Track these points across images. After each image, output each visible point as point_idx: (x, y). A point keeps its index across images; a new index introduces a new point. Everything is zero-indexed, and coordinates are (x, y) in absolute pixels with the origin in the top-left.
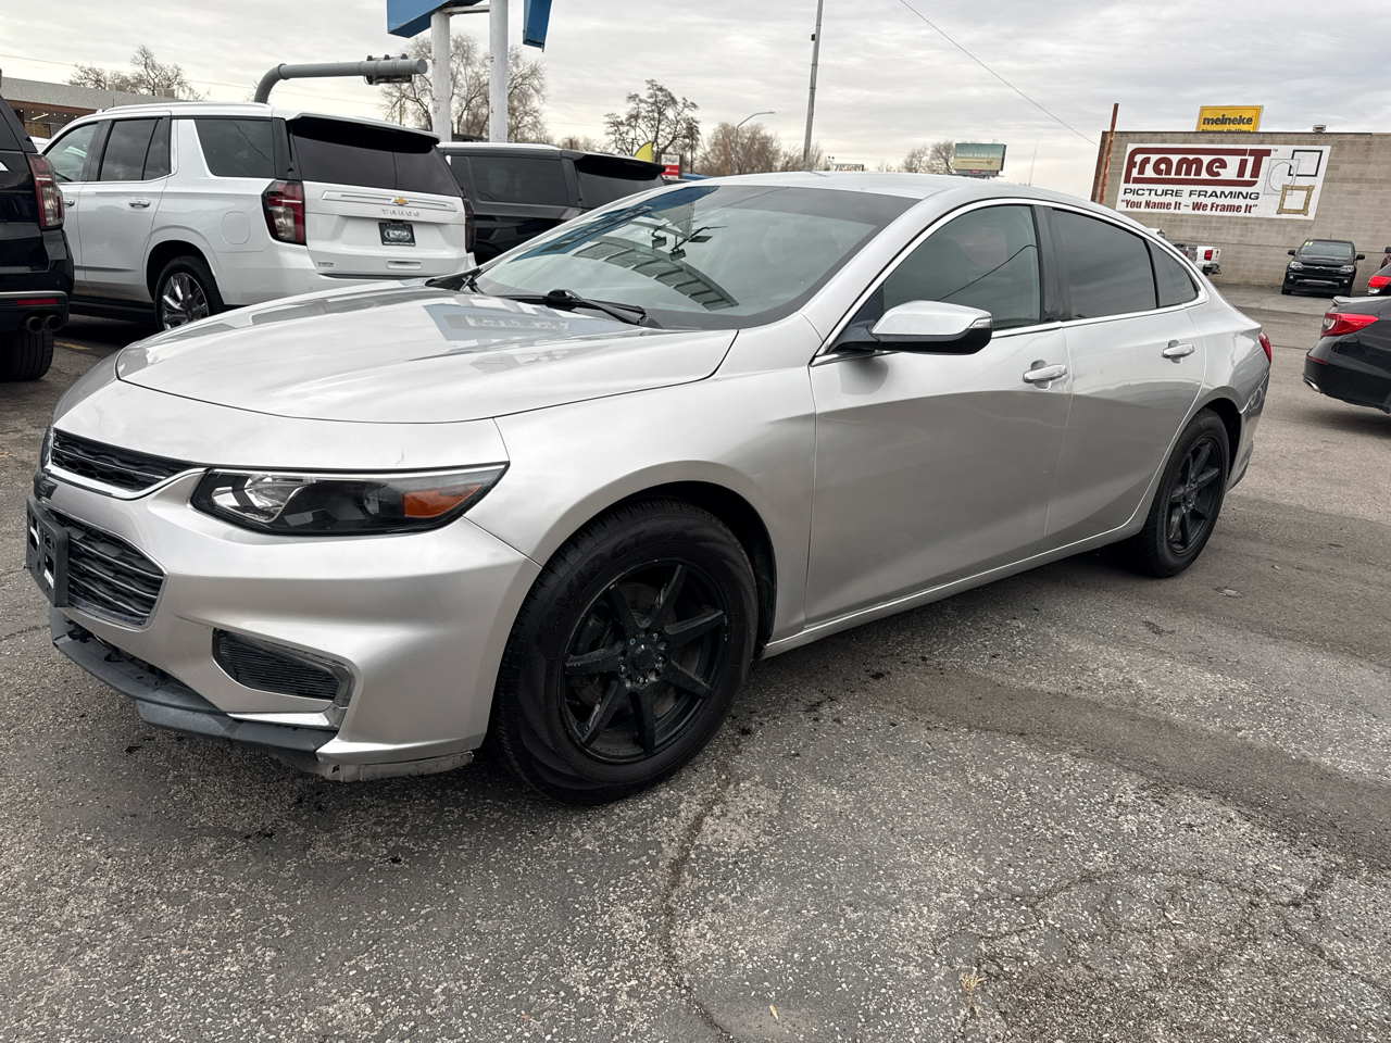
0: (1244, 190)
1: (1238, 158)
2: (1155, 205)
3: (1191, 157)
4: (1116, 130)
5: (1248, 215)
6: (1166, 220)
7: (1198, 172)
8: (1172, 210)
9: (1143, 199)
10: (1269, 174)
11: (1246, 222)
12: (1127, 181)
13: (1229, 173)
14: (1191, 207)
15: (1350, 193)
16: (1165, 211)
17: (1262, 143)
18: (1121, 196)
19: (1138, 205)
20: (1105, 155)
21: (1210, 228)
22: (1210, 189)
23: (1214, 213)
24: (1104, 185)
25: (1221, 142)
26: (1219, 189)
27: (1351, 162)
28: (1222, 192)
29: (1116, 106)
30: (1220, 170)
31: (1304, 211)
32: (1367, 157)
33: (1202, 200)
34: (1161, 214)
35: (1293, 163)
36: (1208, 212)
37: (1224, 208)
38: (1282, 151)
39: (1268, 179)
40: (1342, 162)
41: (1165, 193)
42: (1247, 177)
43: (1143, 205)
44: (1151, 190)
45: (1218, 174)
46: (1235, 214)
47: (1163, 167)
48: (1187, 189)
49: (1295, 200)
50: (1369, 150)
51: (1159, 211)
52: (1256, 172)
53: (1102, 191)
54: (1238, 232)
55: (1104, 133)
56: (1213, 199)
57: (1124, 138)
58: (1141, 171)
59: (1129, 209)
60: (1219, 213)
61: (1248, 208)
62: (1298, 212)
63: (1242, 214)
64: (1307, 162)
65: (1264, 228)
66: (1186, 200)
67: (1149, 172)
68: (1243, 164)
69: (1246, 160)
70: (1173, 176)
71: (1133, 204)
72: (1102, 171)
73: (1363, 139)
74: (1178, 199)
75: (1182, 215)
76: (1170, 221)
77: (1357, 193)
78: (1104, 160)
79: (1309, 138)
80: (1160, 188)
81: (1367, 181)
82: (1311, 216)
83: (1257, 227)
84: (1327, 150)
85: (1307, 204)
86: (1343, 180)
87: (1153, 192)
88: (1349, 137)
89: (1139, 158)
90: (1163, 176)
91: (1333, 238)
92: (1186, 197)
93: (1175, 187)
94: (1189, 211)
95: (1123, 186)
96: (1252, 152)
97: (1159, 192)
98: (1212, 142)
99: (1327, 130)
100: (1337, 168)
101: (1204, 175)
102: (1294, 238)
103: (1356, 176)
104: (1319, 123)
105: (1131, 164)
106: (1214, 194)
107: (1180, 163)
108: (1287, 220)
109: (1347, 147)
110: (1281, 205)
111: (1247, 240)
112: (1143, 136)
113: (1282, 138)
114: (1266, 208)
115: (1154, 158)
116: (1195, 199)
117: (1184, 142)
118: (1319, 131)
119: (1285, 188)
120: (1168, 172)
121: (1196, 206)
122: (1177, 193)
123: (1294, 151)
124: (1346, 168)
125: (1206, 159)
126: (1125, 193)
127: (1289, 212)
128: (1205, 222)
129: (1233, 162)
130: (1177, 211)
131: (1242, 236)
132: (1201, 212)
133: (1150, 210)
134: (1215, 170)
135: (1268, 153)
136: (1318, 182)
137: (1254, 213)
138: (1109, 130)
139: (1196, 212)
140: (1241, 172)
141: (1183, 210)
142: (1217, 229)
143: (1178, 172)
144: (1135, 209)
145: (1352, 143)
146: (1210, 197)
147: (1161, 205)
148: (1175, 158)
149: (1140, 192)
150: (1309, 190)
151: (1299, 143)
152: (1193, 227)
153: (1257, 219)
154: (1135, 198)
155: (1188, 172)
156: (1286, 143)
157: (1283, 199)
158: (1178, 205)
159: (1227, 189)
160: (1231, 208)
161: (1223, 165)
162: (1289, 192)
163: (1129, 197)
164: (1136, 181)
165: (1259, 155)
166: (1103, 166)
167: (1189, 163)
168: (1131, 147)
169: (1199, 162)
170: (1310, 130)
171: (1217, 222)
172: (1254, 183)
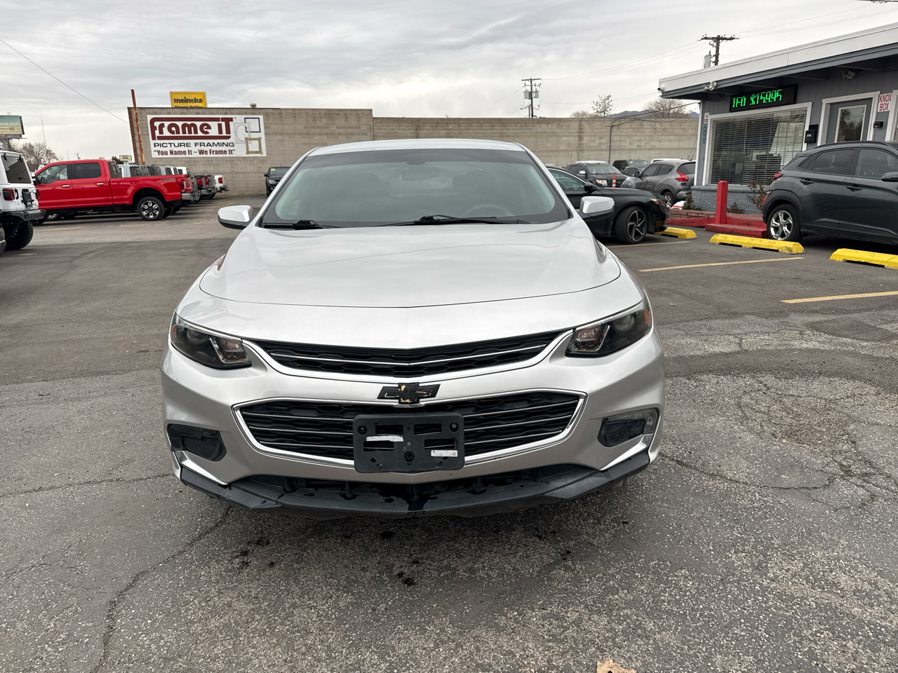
0: (225, 141)
1: (217, 123)
2: (176, 153)
3: (189, 123)
4: (137, 106)
5: (231, 155)
6: (186, 161)
7: (196, 132)
8: (187, 155)
9: (168, 149)
10: (236, 132)
11: (232, 160)
12: (154, 138)
13: (214, 131)
14: (198, 153)
15: (279, 141)
16: (183, 156)
17: (226, 114)
18: (153, 148)
19: (166, 153)
20: (135, 122)
21: (213, 165)
22: (206, 141)
23: (212, 155)
24: (140, 141)
25: (204, 114)
26: (211, 141)
27: (275, 124)
28: (213, 143)
29: (133, 91)
30: (208, 130)
31: (260, 152)
32: (282, 121)
33: (203, 148)
34: (182, 158)
35: (247, 125)
36: (209, 155)
37: (217, 152)
38: (238, 119)
39: (236, 135)
40: (271, 124)
41: (180, 145)
42: (224, 134)
43: (169, 153)
44: (171, 144)
45: (207, 133)
46: (224, 155)
47: (173, 129)
48: (192, 142)
49: (254, 146)
50: (281, 117)
51: (177, 156)
52: (228, 131)
53: (141, 145)
54: (229, 166)
55: (129, 109)
56: (209, 148)
57: (143, 112)
58: (161, 132)
59: (161, 156)
60: (215, 156)
61: (231, 152)
62: (257, 152)
63: (228, 155)
64: (254, 125)
65: (242, 162)
66: (193, 148)
67: (166, 133)
68: (220, 126)
69: (221, 124)
70: (181, 134)
71: (163, 153)
72: (136, 132)
73: (277, 112)
74: (190, 149)
75: (194, 158)
76: (188, 162)
77: (283, 141)
78: (135, 125)
79: (250, 111)
80: (176, 142)
81: (286, 134)
82: (265, 154)
83: (238, 162)
84: (261, 117)
85: (260, 148)
86: (274, 134)
87: (172, 145)
88: (270, 111)
89: (157, 124)
90: (176, 135)
91: (282, 166)
92: (194, 148)
93: (185, 141)
94: (197, 155)
95: (152, 142)
96: (223, 119)
97: (176, 145)
98: (198, 114)
99: (257, 107)
100: (269, 128)
101: (200, 134)
102: (259, 167)
103: (280, 132)
104: (252, 103)
105: (153, 128)
106: (209, 145)
107: (184, 126)
108: (253, 157)
109: (271, 116)
110: (247, 149)
111: (235, 170)
112: (156, 110)
113: (236, 111)
114: (240, 151)
115: (167, 124)
116: (198, 147)
117: (182, 114)
118: (253, 106)
119: (246, 139)
120: (178, 132)
121: (201, 152)
122: (187, 145)
123: (245, 118)
124: (273, 127)
125: (198, 124)
126: (155, 146)
127: (253, 152)
128: (209, 161)
129: (214, 125)
130: (190, 156)
131: (232, 168)
132: (204, 155)
133: (174, 156)
134: (206, 130)
135: (231, 119)
136: (262, 135)
137: (235, 154)
138: (132, 105)
139: (202, 156)
140: (220, 131)
141: (194, 155)
142: (217, 165)
144: (164, 156)
145: (273, 114)
146: (211, 148)
147: (180, 153)
148: (180, 124)
149: (164, 145)
150: (259, 139)
151: (246, 114)
152: (203, 165)
153: (237, 157)
154: (162, 149)
156: (239, 114)
157: (247, 146)
158: (190, 152)
159: (216, 141)
160: (221, 152)
161: (209, 127)
162: (249, 141)
163: (158, 148)
164: (160, 138)
165: (228, 121)
166: (136, 129)
167: (189, 127)
168: (150, 117)
169: (195, 126)
170: (249, 107)
171: (216, 161)
172: (229, 137)
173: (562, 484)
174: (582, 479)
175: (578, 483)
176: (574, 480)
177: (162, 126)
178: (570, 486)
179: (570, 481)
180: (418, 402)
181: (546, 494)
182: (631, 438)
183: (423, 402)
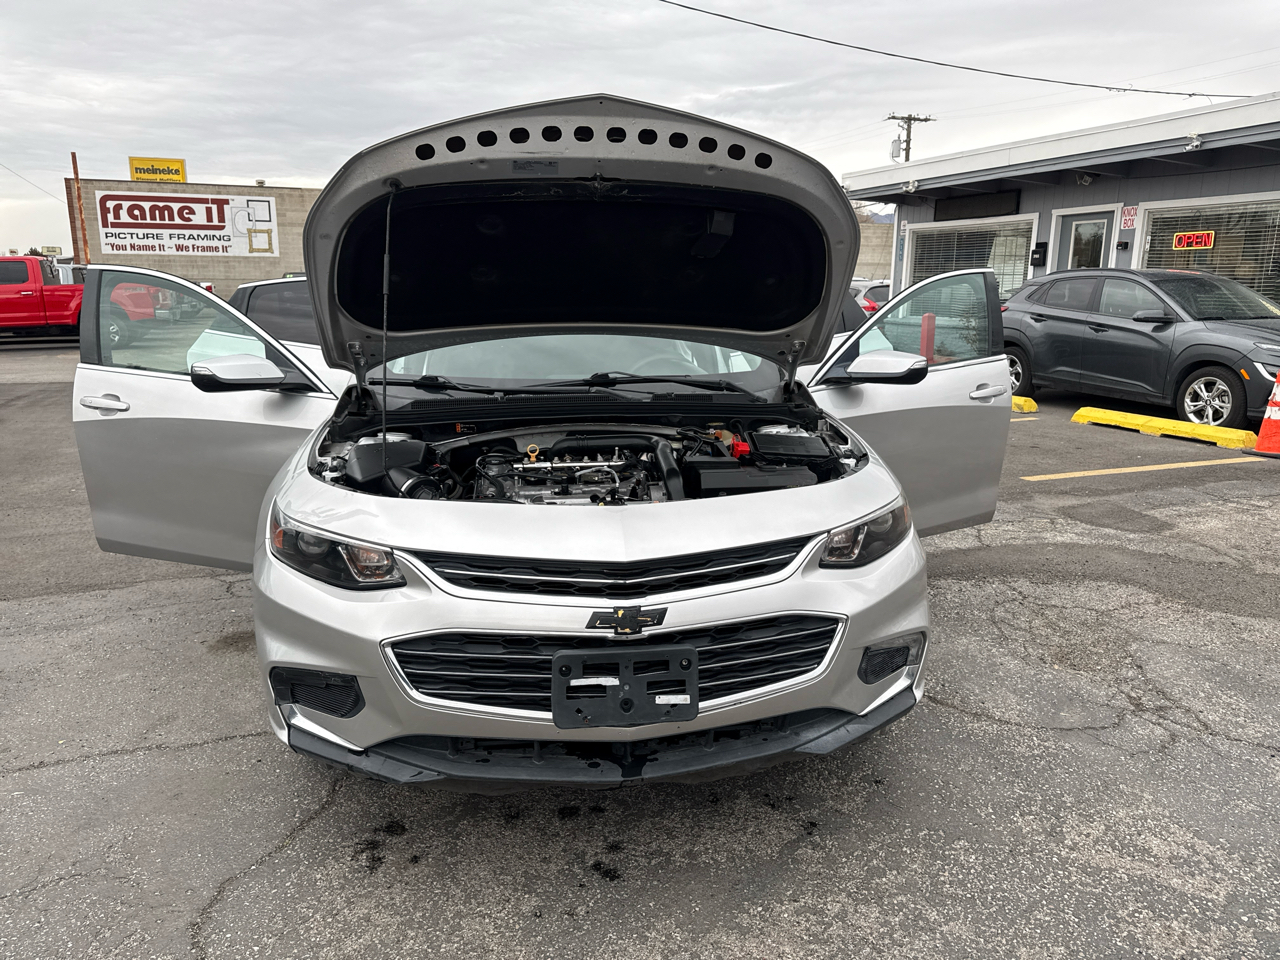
0: (217, 233)
1: (203, 206)
2: (140, 248)
3: (161, 204)
5: (225, 254)
6: (155, 261)
7: (171, 218)
8: (157, 252)
9: (127, 242)
10: (233, 220)
11: (227, 261)
12: (105, 225)
13: (199, 217)
14: (174, 249)
15: (299, 235)
16: (151, 252)
17: (219, 193)
18: (103, 240)
19: (124, 248)
20: (75, 200)
21: (198, 267)
22: (187, 232)
23: (196, 253)
24: (84, 229)
25: (184, 192)
26: (195, 233)
27: (293, 211)
28: (198, 236)
29: (74, 155)
30: (191, 216)
31: (270, 250)
32: (303, 206)
33: (181, 242)
34: (148, 256)
35: (250, 211)
36: (191, 253)
37: (204, 249)
38: (237, 201)
39: (234, 224)
40: (287, 210)
41: (146, 236)
42: (216, 222)
43: (128, 247)
44: (132, 234)
45: (189, 220)
46: (215, 253)
47: (137, 212)
48: (166, 232)
49: (260, 241)
50: (303, 201)
51: (142, 252)
52: (222, 218)
53: (84, 235)
54: (222, 269)
55: (67, 180)
56: (192, 242)
57: (90, 185)
58: (117, 216)
59: (115, 252)
60: (200, 253)
61: (225, 249)
62: (265, 251)
63: (220, 253)
64: (260, 210)
65: (242, 264)
67: (125, 218)
68: (209, 211)
69: (211, 208)
70: (148, 221)
71: (118, 247)
72: (77, 215)
73: (297, 193)
74: (161, 242)
75: (169, 256)
76: (159, 261)
78: (76, 205)
79: (256, 190)
80: (141, 232)
82: (276, 254)
83: (237, 264)
84: (272, 200)
85: (270, 244)
86: (292, 225)
87: (134, 236)
88: (286, 191)
89: (110, 204)
90: (140, 221)
92: (168, 240)
93: (155, 231)
94: (173, 252)
95: (103, 231)
96: (214, 201)
97: (141, 236)
98: (176, 191)
99: (267, 185)
100: (284, 215)
101: (178, 221)
102: (268, 272)
103: (300, 222)
104: (260, 179)
105: (105, 211)
106: (191, 237)
107: (153, 209)
108: (259, 258)
109: (287, 199)
110: (251, 246)
111: (232, 276)
112: (109, 184)
113: (235, 190)
114: (239, 248)
115: (126, 205)
116: (175, 241)
117: (150, 191)
118: (261, 184)
119: (249, 231)
120: (143, 217)
121: (179, 248)
122: (158, 237)
123: (248, 201)
124: (289, 214)
125: (176, 206)
126: (107, 237)
127: (259, 250)
128: (192, 262)
129: (200, 209)
130: (162, 253)
131: (226, 272)
132: (184, 253)
133: (136, 252)
134: (187, 216)
135: (227, 202)
136: (273, 225)
137: (231, 253)
138: (72, 176)
139: (180, 253)
140: (210, 219)
141: (168, 252)
142: (204, 267)
143: (153, 217)
144: (121, 252)
145: (290, 196)
146: (191, 240)
147: (146, 248)
148: (147, 205)
149: (121, 236)
150: (269, 232)
151: (249, 195)
152: (182, 266)
153: (234, 257)
154: (118, 242)
155: (162, 218)
156: (239, 194)
157: (251, 241)
158: (162, 247)
159: (203, 233)
160: (210, 249)
161: (192, 212)
162: (253, 234)
163: (112, 240)
164: (114, 225)
165: (221, 204)
166: (77, 211)
167: (162, 210)
168: (99, 194)
169: (170, 210)
170: (255, 184)
171: (202, 261)
172: (223, 228)
173: (816, 735)
174: (838, 728)
175: (833, 733)
176: (830, 729)
177: (118, 208)
178: (825, 737)
179: (825, 731)
180: (640, 632)
181: (797, 750)
182: (893, 672)
183: (647, 632)
